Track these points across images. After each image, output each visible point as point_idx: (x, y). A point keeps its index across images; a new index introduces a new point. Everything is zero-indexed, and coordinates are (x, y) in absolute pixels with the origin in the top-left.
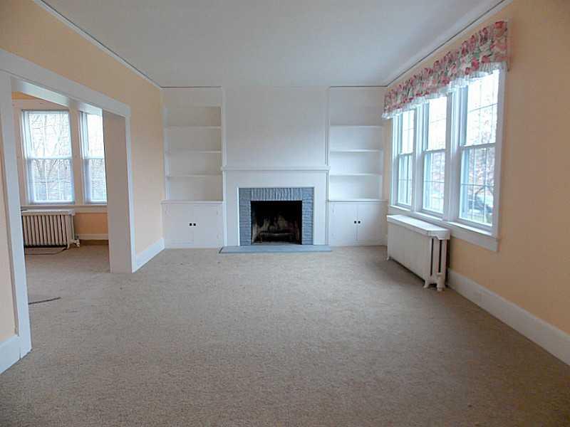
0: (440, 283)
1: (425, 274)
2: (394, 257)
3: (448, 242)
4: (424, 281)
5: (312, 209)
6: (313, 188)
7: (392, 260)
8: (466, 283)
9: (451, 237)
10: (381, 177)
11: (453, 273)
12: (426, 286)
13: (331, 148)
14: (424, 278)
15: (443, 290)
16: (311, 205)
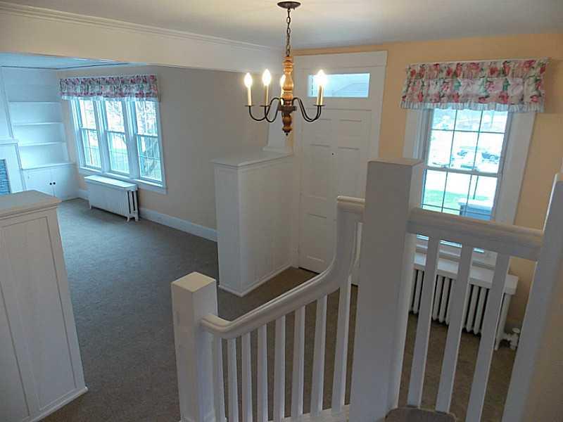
0: (136, 216)
1: (126, 214)
2: (95, 205)
3: (137, 192)
4: (127, 218)
5: (7, 178)
6: (4, 160)
7: (93, 208)
8: (151, 213)
9: (138, 188)
10: (65, 144)
11: (142, 209)
12: (128, 220)
13: (13, 121)
14: (126, 215)
15: (139, 220)
16: (4, 175)
